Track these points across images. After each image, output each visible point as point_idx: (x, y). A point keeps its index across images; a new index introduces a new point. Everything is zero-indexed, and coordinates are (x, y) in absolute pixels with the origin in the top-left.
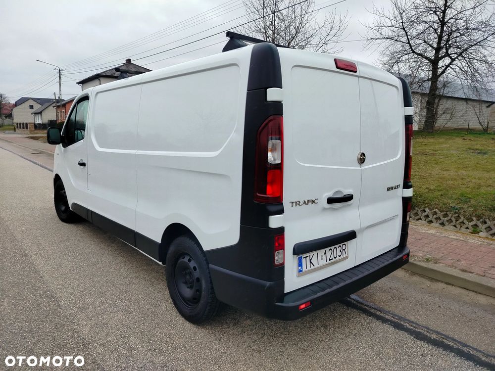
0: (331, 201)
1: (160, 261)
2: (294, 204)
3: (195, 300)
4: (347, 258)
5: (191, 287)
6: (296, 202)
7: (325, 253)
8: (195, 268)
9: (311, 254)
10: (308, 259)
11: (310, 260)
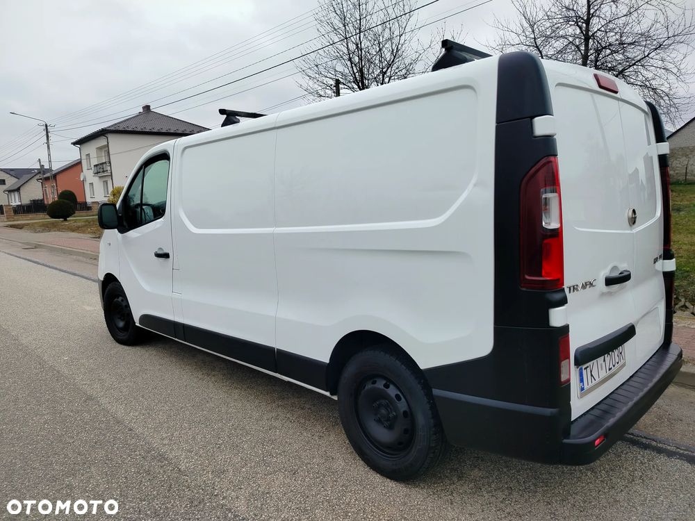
0: (610, 282)
1: (327, 391)
2: (572, 288)
3: (403, 445)
4: (624, 365)
5: (390, 428)
6: (574, 286)
7: (604, 360)
8: (398, 397)
9: (591, 363)
10: (588, 369)
11: (591, 372)
